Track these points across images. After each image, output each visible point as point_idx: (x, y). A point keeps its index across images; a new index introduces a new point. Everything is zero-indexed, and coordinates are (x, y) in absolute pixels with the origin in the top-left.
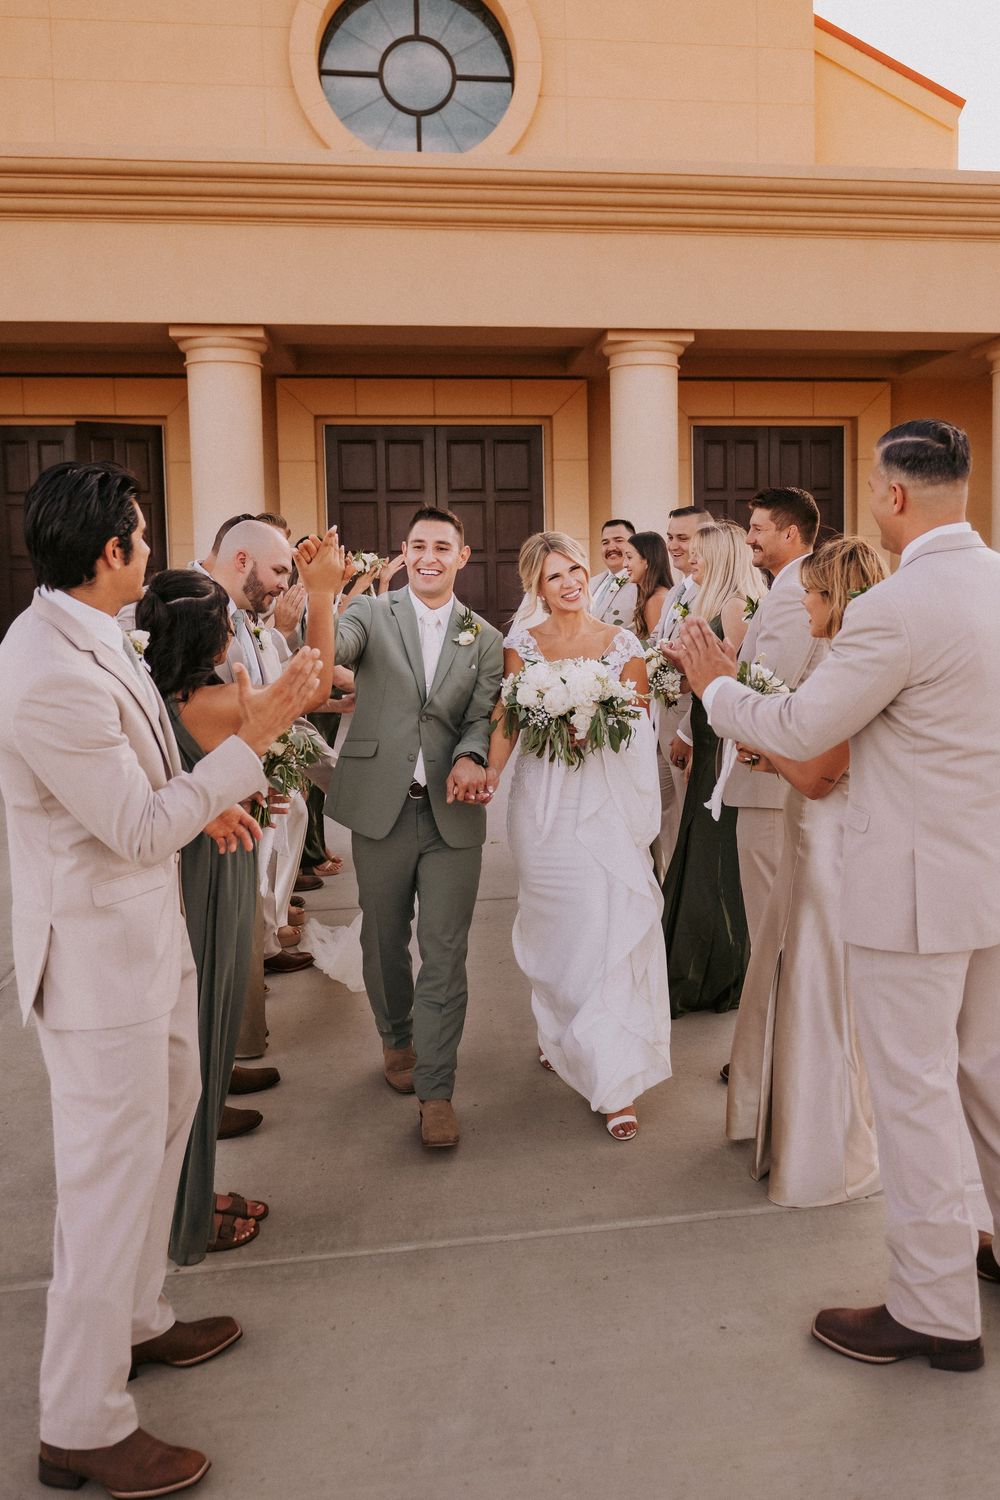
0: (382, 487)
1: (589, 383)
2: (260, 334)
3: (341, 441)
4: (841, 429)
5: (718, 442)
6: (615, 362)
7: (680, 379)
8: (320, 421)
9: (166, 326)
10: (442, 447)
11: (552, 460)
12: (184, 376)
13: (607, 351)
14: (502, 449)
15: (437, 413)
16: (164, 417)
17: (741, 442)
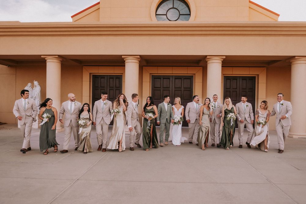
0: (162, 87)
1: (203, 68)
2: (139, 57)
3: (155, 78)
4: (255, 77)
5: (229, 79)
6: (208, 62)
7: (222, 67)
8: (151, 74)
9: (122, 55)
10: (174, 80)
11: (195, 82)
12: (125, 66)
13: (207, 60)
14: (185, 80)
15: (173, 73)
16: (123, 74)
17: (234, 79)
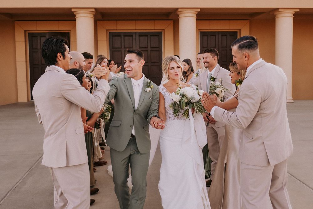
0: (123, 47)
1: (174, 21)
2: (94, 10)
3: (113, 36)
4: (237, 32)
5: (206, 36)
6: (180, 16)
7: (197, 20)
8: (108, 31)
9: (71, 8)
10: (137, 37)
11: (165, 40)
12: (75, 20)
13: (178, 13)
14: (152, 38)
15: (136, 29)
16: (70, 30)
17: (212, 35)
